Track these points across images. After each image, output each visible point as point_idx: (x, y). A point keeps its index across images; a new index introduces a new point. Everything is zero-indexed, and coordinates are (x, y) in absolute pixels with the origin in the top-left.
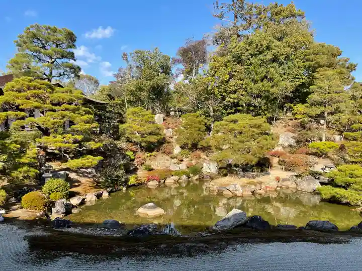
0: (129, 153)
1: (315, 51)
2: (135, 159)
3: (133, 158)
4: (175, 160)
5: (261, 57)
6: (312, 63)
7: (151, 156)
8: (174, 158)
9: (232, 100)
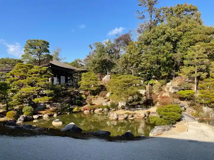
0: (83, 96)
1: (194, 32)
2: (86, 99)
3: (85, 98)
4: (106, 100)
5: (159, 39)
6: (192, 40)
7: (94, 97)
8: (106, 99)
9: (142, 66)
